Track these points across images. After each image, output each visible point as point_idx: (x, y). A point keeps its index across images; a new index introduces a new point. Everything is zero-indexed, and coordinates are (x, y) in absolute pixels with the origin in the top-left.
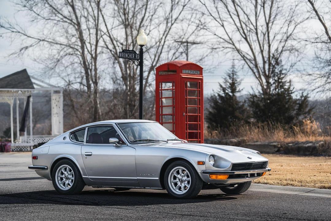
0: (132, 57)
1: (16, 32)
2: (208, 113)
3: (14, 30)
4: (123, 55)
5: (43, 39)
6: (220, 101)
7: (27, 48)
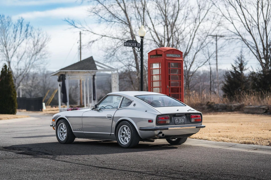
0: (134, 46)
1: (86, 31)
2: (224, 85)
3: (85, 29)
4: (127, 44)
5: (105, 35)
6: (232, 77)
7: (93, 41)
